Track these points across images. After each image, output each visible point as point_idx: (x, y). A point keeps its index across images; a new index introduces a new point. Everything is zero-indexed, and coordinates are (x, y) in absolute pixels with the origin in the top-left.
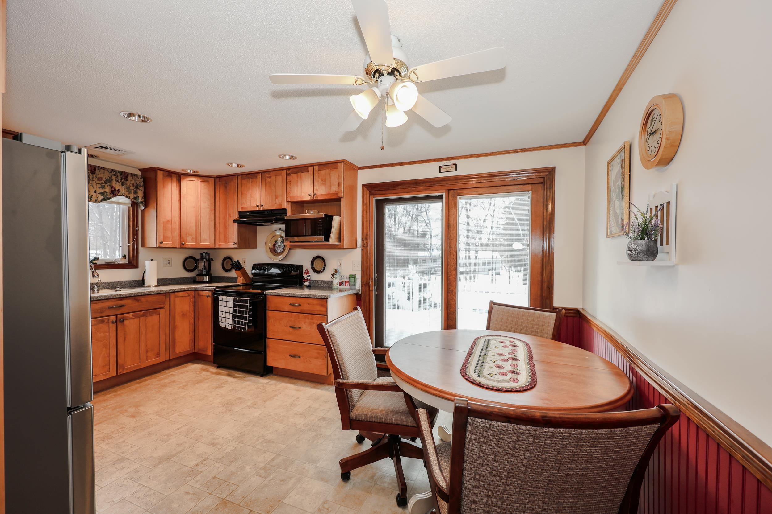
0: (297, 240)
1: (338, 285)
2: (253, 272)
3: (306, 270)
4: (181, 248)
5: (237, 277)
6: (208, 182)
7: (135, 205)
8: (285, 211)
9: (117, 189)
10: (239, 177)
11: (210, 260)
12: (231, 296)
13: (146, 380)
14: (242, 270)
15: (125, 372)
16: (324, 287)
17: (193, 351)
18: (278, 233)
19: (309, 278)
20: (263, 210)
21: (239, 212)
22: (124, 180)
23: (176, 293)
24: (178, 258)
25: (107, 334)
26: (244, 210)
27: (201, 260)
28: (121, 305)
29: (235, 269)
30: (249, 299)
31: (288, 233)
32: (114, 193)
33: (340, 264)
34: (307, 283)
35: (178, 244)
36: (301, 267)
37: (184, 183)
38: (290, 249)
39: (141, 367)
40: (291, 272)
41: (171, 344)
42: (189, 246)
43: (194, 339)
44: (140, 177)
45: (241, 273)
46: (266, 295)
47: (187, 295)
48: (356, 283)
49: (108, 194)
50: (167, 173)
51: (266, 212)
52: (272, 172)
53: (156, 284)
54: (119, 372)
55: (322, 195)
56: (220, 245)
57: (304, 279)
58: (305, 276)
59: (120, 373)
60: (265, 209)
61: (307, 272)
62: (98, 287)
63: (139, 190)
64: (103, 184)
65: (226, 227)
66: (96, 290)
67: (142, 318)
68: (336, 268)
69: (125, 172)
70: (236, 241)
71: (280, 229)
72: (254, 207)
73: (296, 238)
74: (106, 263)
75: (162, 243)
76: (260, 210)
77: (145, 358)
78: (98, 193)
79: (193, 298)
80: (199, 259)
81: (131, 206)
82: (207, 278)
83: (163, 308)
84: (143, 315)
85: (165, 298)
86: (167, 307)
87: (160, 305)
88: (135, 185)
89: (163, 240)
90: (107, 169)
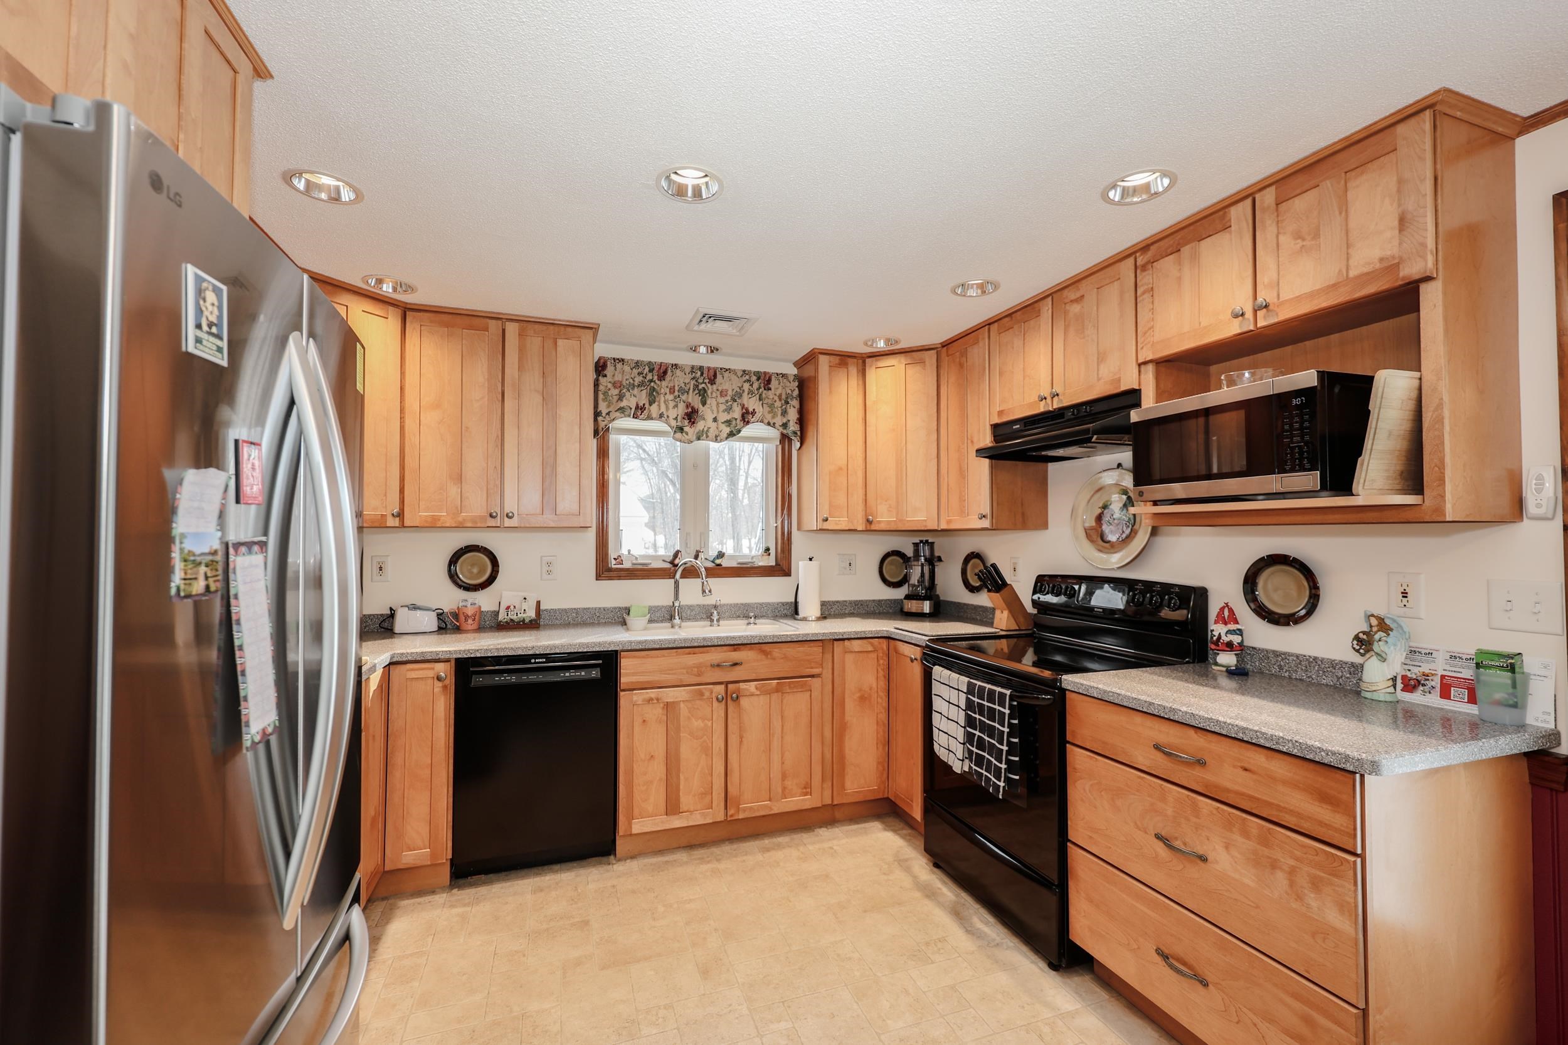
0: (1184, 496)
1: (1394, 686)
2: (1036, 597)
3: (1222, 609)
4: (867, 531)
5: (994, 609)
6: (922, 362)
7: (785, 439)
8: (1132, 397)
9: (751, 410)
10: (994, 327)
11: (933, 561)
12: (962, 671)
13: (779, 847)
14: (1005, 591)
15: (741, 816)
16: (1310, 684)
17: (886, 796)
18: (1109, 478)
19: (1236, 639)
20: (1061, 409)
21: (995, 427)
22: (765, 389)
23: (846, 642)
24: (869, 553)
25: (710, 724)
26: (1005, 419)
27: (914, 561)
28: (735, 662)
29: (987, 588)
30: (1008, 692)
31: (1143, 474)
32: (746, 417)
33: (1405, 595)
34: (1227, 659)
35: (861, 521)
36: (1201, 594)
37: (872, 374)
38: (1154, 532)
39: (772, 812)
40: (1159, 607)
41: (835, 768)
42: (883, 527)
43: (887, 764)
44: (791, 379)
45: (1003, 599)
46: (1063, 691)
47: (870, 648)
48: (1525, 694)
49: (738, 421)
50: (838, 357)
51: (1069, 414)
52: (1084, 281)
53: (818, 614)
54: (729, 813)
55: (1299, 299)
56: (949, 522)
57: (1217, 643)
58: (1217, 629)
59: (731, 816)
60: (1066, 403)
61: (1228, 616)
62: (718, 614)
63: (790, 406)
64: (730, 403)
65: (963, 473)
66: (715, 620)
67: (775, 696)
68: (1380, 611)
69: (765, 373)
70: (987, 510)
71: (1119, 465)
72: (1031, 405)
73: (1178, 489)
74: (739, 564)
75: (826, 520)
76: (1050, 412)
77: (780, 790)
78: (722, 423)
79: (885, 658)
80: (910, 558)
81: (779, 443)
82: (926, 607)
83: (818, 676)
84: (777, 690)
85: (823, 653)
86: (827, 674)
87: (812, 668)
88: (784, 397)
89: (830, 514)
90: (734, 372)
